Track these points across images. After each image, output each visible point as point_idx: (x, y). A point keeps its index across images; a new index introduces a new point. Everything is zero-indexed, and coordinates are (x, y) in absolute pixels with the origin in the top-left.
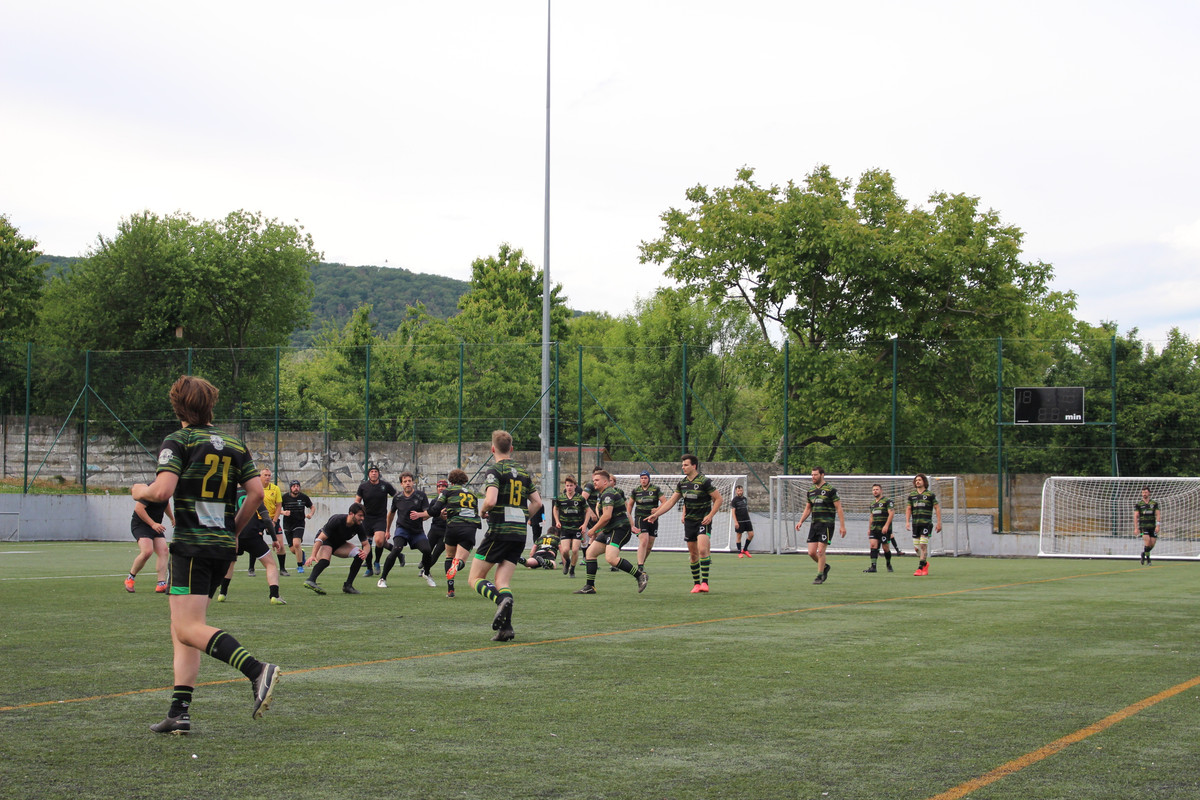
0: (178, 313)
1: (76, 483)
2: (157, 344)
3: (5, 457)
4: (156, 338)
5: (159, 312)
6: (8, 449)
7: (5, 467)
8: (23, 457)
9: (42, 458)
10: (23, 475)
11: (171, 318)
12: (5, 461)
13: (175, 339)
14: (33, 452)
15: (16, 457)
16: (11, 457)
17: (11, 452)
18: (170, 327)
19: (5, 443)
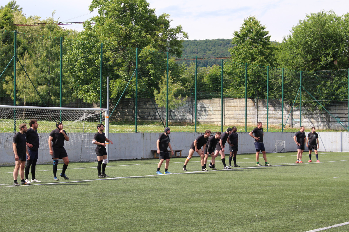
0: (336, 54)
1: (290, 127)
2: (327, 68)
3: (257, 116)
4: (327, 65)
5: (328, 54)
6: (259, 112)
7: (257, 120)
8: (266, 116)
9: (273, 116)
10: (267, 124)
11: (333, 56)
12: (257, 118)
13: (334, 66)
14: (270, 114)
15: (262, 116)
16: (259, 116)
17: (260, 114)
18: (333, 60)
19: (258, 110)
